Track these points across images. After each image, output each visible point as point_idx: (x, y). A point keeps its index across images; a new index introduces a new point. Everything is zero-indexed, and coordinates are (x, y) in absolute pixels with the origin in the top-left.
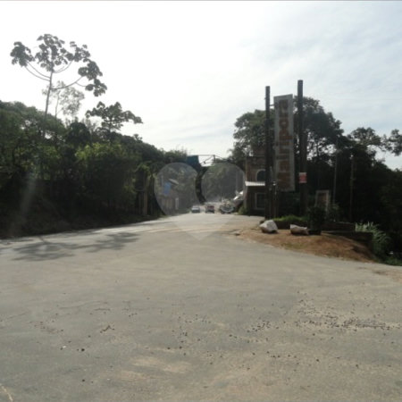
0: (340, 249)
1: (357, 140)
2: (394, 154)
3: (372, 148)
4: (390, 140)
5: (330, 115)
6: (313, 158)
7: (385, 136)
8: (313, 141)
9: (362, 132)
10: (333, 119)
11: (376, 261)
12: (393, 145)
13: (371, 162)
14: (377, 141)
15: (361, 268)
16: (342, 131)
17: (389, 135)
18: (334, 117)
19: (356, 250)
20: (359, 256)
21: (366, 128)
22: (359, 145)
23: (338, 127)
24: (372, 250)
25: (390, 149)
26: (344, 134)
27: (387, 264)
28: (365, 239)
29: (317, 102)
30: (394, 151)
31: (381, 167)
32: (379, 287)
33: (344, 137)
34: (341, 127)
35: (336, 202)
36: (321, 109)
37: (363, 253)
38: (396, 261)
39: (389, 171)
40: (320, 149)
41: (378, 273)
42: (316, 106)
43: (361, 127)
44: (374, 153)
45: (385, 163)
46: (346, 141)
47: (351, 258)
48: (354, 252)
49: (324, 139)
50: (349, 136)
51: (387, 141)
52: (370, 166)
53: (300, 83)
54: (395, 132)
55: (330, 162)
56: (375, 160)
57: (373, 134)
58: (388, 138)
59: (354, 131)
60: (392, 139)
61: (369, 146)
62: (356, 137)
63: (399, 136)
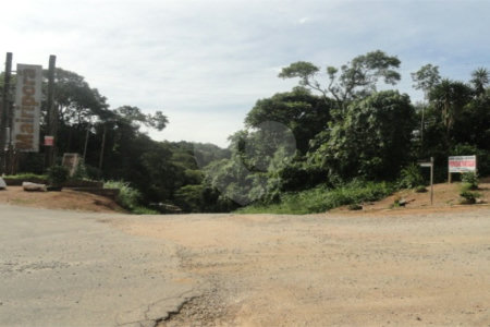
1: (123, 115)
2: (157, 129)
3: (136, 123)
4: (154, 119)
5: (96, 91)
6: (74, 125)
7: (150, 115)
8: (74, 110)
10: (98, 95)
12: (156, 123)
13: (135, 133)
14: (142, 118)
16: (108, 106)
17: (153, 115)
18: (100, 93)
21: (132, 107)
22: (124, 119)
23: (104, 102)
25: (153, 125)
26: (110, 109)
28: (114, 194)
29: (82, 78)
30: (157, 127)
31: (145, 139)
33: (110, 112)
34: (107, 102)
36: (86, 85)
39: (152, 142)
40: (82, 118)
42: (79, 81)
43: (127, 105)
44: (138, 127)
45: (149, 135)
46: (111, 114)
49: (88, 110)
50: (115, 111)
51: (151, 119)
52: (134, 136)
54: (159, 113)
55: (93, 131)
56: (139, 133)
57: (138, 112)
58: (152, 117)
59: (121, 108)
60: (156, 118)
61: (134, 121)
62: (121, 113)
63: (162, 117)
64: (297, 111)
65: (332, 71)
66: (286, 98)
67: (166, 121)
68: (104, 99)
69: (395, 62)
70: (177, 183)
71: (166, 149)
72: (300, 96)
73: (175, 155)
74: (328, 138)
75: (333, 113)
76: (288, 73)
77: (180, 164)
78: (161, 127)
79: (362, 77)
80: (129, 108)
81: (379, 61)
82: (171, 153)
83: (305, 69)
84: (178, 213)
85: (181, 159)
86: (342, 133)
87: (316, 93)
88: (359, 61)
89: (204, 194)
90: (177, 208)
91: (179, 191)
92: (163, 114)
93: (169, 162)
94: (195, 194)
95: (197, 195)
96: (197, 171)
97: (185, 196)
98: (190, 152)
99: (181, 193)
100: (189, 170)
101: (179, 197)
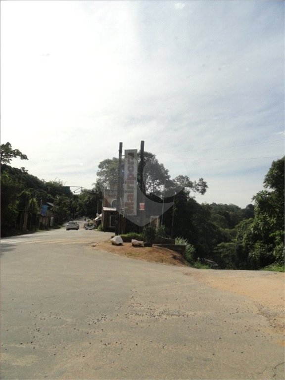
0: (164, 257)
1: (178, 183)
2: (201, 194)
3: (187, 189)
5: (162, 165)
6: (151, 193)
7: (195, 182)
8: (151, 181)
9: (181, 178)
10: (163, 168)
11: (187, 266)
12: (200, 188)
13: (187, 198)
14: (190, 185)
15: (175, 271)
16: (169, 177)
17: (198, 182)
18: (165, 167)
19: (175, 257)
20: (176, 262)
21: (184, 176)
23: (167, 174)
24: (185, 258)
25: (198, 190)
26: (171, 179)
27: (194, 267)
28: (181, 250)
29: (154, 156)
30: (201, 192)
31: (192, 201)
32: (185, 285)
33: (171, 181)
34: (169, 174)
35: (163, 225)
36: (157, 161)
37: (179, 260)
38: (200, 265)
39: (198, 204)
40: (155, 188)
41: (186, 274)
42: (153, 159)
43: (181, 175)
44: (188, 193)
45: (195, 199)
46: (171, 183)
47: (171, 263)
48: (173, 259)
49: (158, 181)
50: (174, 180)
51: (196, 185)
52: (186, 200)
53: (143, 143)
54: (201, 180)
55: (161, 197)
56: (189, 197)
57: (188, 180)
58: (197, 183)
59: (177, 177)
60: (199, 184)
61: (185, 188)
62: (178, 181)
63: (204, 182)
67: (206, 186)
68: (167, 172)
70: (214, 240)
71: (206, 210)
73: (212, 216)
77: (215, 223)
78: (203, 191)
85: (215, 219)
89: (237, 250)
90: (215, 264)
91: (216, 248)
92: (204, 181)
93: (209, 221)
94: (228, 251)
95: (229, 252)
96: (226, 229)
97: (221, 253)
98: (220, 213)
99: (217, 250)
100: (221, 229)
101: (216, 253)
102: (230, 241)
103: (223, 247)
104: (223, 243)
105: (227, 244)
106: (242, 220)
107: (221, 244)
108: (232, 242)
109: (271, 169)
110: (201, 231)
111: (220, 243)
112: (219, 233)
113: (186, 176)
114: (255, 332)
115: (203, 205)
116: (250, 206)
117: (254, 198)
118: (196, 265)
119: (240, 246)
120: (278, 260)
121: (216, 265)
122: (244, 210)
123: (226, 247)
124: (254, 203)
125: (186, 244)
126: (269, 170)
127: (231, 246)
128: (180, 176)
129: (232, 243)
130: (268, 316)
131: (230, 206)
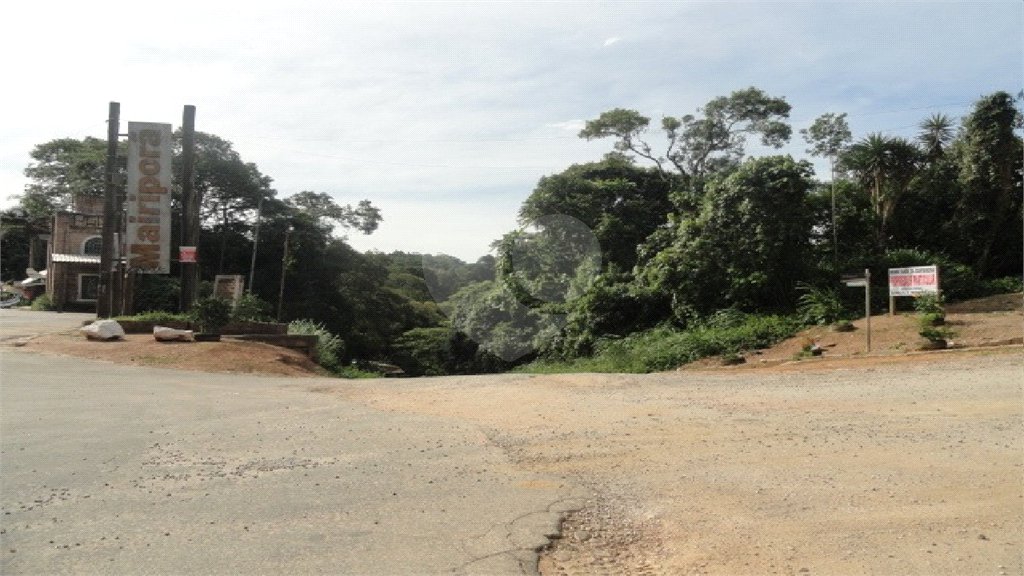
0: (257, 360)
1: (300, 207)
2: (362, 232)
3: (327, 220)
4: (357, 213)
5: (252, 166)
6: (217, 227)
7: (349, 207)
8: (216, 200)
9: (310, 196)
10: (256, 173)
11: (322, 375)
12: (361, 220)
13: (326, 239)
14: (335, 212)
15: (287, 386)
16: (274, 192)
17: (355, 207)
18: (260, 170)
19: (286, 360)
20: (290, 369)
21: (317, 192)
22: (304, 215)
23: (267, 186)
24: (315, 360)
25: (356, 224)
26: (279, 197)
27: (341, 377)
29: (228, 145)
30: (363, 228)
31: (342, 250)
32: (313, 410)
33: (278, 202)
34: (272, 186)
35: (253, 293)
36: (235, 156)
37: (299, 364)
38: (356, 372)
39: (354, 254)
40: (231, 214)
41: (317, 390)
42: (224, 150)
43: (309, 190)
44: (330, 229)
45: (348, 242)
46: (280, 207)
47: (274, 372)
48: (281, 363)
49: (239, 200)
50: (287, 201)
51: (351, 214)
52: (322, 245)
53: (189, 112)
54: (365, 203)
55: (249, 235)
56: (331, 238)
57: (329, 202)
58: (353, 210)
59: (297, 195)
60: (360, 212)
61: (322, 218)
62: (298, 204)
63: (371, 209)
64: (610, 194)
65: (670, 125)
66: (591, 172)
67: (379, 217)
68: (266, 181)
69: (782, 108)
70: (396, 325)
71: (377, 267)
72: (615, 168)
73: (391, 276)
74: (668, 240)
75: (674, 198)
76: (596, 129)
77: (399, 292)
78: (370, 228)
79: (724, 134)
80: (311, 196)
81: (754, 106)
82: (386, 272)
83: (625, 122)
84: (399, 376)
85: (400, 283)
86: (695, 232)
87: (643, 163)
88: (717, 106)
89: (452, 342)
90: (396, 369)
91: (400, 339)
92: (372, 205)
93: (385, 288)
94: (428, 343)
95: (431, 345)
96: (427, 303)
97: (412, 348)
98: (413, 271)
99: (403, 342)
100: (413, 302)
101: (401, 348)
102: (436, 325)
103: (418, 337)
104: (417, 330)
105: (426, 331)
106: (467, 285)
107: (411, 332)
108: (441, 326)
109: (535, 191)
110: (363, 307)
111: (411, 329)
112: (409, 310)
113: (324, 195)
114: (475, 475)
115: (369, 255)
116: (489, 259)
117: (496, 243)
118: (347, 373)
119: (458, 334)
120: (542, 354)
121: (400, 371)
122: (471, 267)
123: (424, 337)
124: (495, 253)
125: (317, 333)
126: (531, 193)
127: (439, 334)
128: (304, 193)
129: (438, 329)
130: (507, 448)
131: (438, 257)
